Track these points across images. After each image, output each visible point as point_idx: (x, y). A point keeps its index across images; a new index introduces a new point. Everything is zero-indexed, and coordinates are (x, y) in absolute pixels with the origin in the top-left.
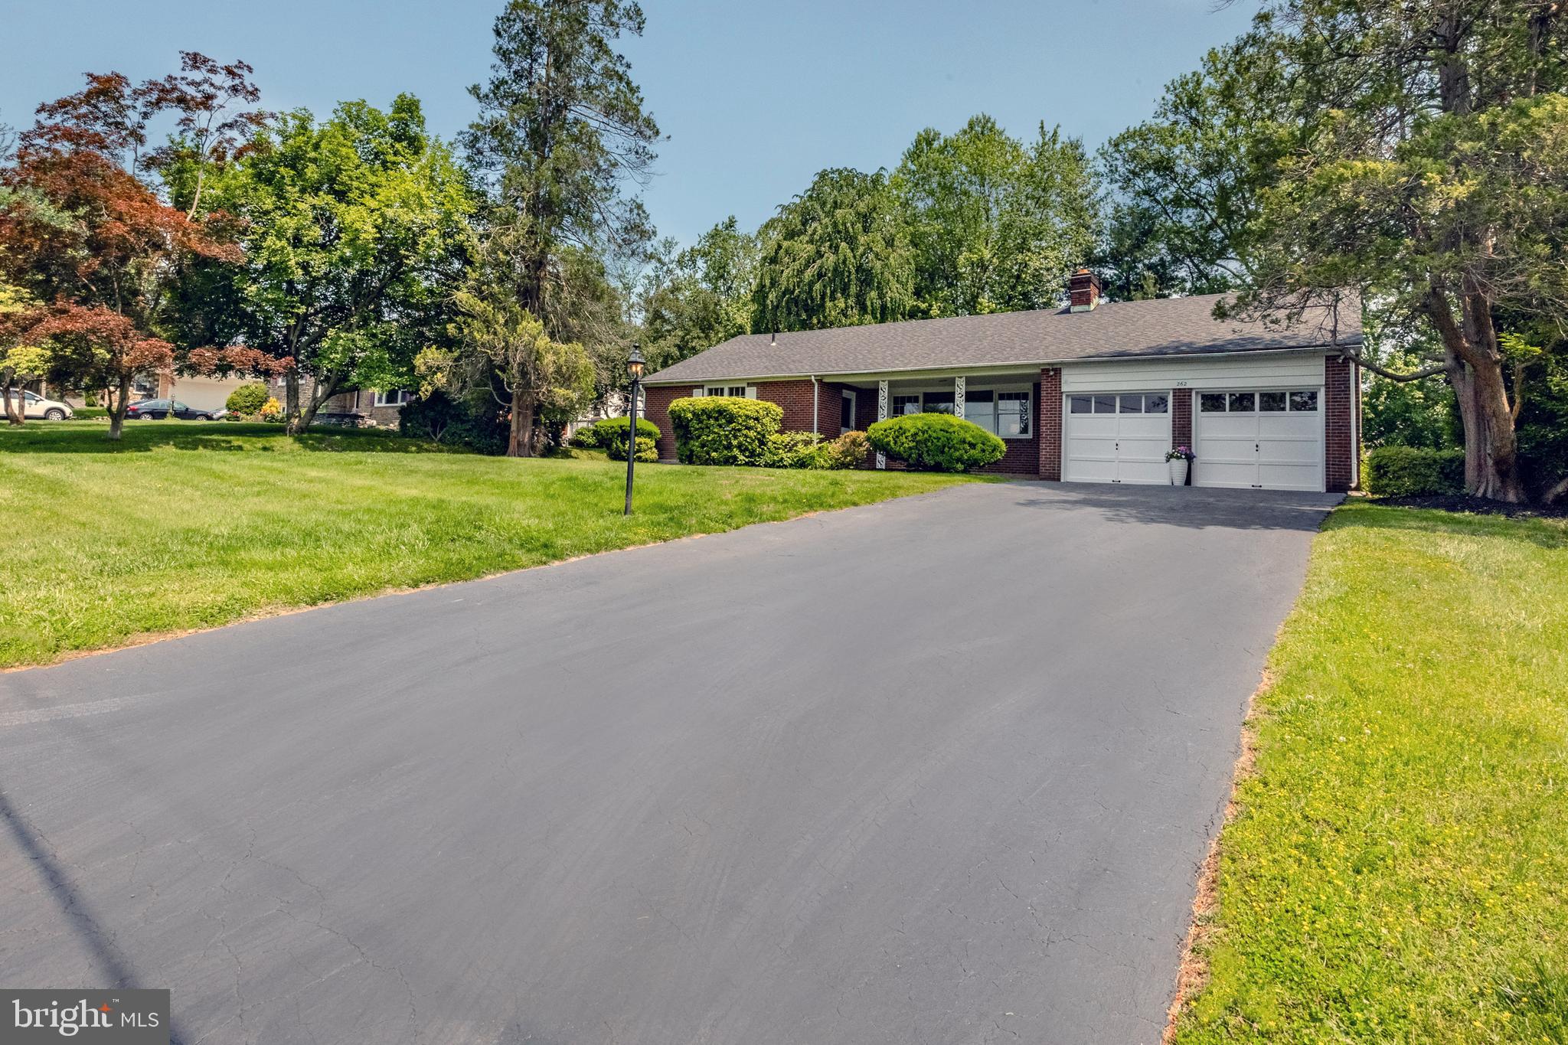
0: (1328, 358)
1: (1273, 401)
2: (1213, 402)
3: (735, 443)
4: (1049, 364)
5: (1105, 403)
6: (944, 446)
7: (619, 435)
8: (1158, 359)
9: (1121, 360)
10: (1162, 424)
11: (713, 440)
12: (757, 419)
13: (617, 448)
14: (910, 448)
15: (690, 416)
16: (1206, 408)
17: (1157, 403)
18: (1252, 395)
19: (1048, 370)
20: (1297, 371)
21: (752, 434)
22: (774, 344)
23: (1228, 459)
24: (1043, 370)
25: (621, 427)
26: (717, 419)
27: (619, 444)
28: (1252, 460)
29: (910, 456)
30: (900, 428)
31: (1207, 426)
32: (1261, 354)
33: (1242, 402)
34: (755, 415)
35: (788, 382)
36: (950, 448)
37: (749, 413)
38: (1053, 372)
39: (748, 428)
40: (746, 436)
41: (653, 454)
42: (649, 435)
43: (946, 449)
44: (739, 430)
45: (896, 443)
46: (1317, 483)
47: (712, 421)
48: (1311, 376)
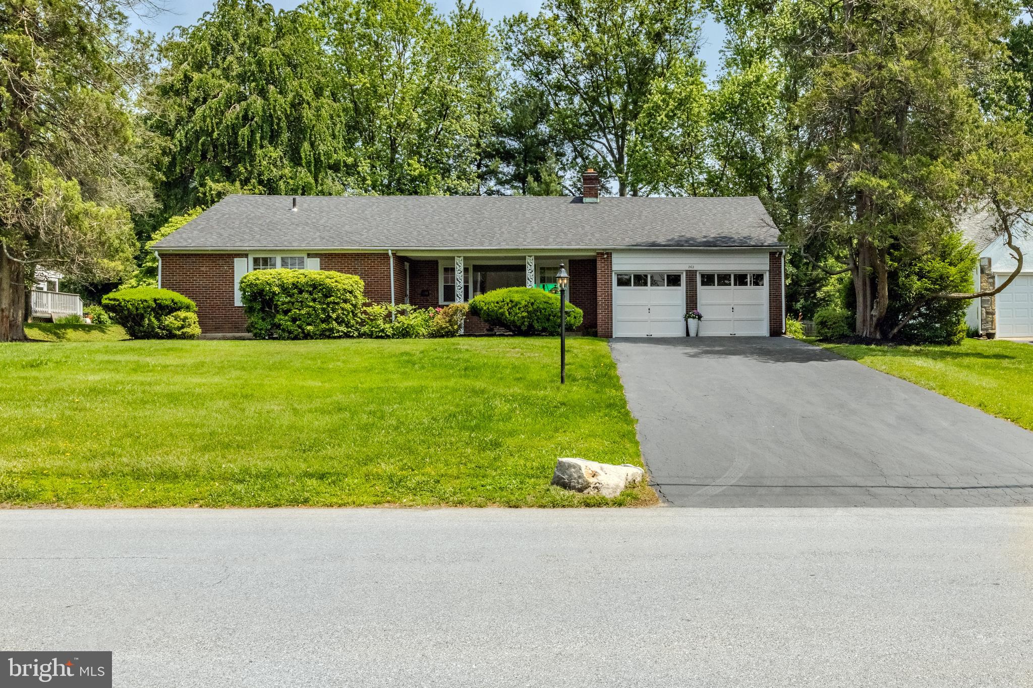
0: (770, 254)
1: (741, 279)
2: (708, 279)
3: (334, 316)
4: (603, 250)
5: (641, 280)
6: (550, 315)
7: (153, 309)
8: (677, 250)
9: (653, 248)
10: (679, 294)
11: (308, 314)
12: (351, 292)
13: (151, 324)
14: (523, 317)
15: (276, 289)
16: (703, 284)
17: (674, 280)
18: (730, 276)
19: (602, 254)
20: (755, 261)
21: (348, 306)
22: (295, 210)
23: (715, 317)
24: (598, 253)
25: (155, 300)
26: (311, 293)
27: (153, 319)
28: (728, 317)
29: (523, 323)
30: (511, 301)
31: (707, 295)
32: (736, 250)
33: (724, 279)
34: (350, 288)
35: (358, 255)
36: (554, 316)
37: (345, 287)
38: (606, 255)
39: (345, 301)
40: (343, 309)
41: (196, 330)
42: (188, 308)
43: (551, 317)
44: (338, 304)
45: (509, 313)
46: (764, 331)
47: (306, 295)
48: (761, 264)
